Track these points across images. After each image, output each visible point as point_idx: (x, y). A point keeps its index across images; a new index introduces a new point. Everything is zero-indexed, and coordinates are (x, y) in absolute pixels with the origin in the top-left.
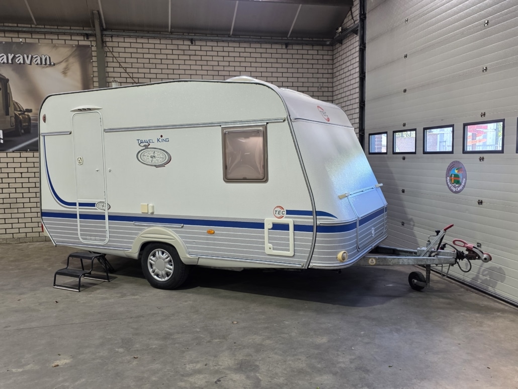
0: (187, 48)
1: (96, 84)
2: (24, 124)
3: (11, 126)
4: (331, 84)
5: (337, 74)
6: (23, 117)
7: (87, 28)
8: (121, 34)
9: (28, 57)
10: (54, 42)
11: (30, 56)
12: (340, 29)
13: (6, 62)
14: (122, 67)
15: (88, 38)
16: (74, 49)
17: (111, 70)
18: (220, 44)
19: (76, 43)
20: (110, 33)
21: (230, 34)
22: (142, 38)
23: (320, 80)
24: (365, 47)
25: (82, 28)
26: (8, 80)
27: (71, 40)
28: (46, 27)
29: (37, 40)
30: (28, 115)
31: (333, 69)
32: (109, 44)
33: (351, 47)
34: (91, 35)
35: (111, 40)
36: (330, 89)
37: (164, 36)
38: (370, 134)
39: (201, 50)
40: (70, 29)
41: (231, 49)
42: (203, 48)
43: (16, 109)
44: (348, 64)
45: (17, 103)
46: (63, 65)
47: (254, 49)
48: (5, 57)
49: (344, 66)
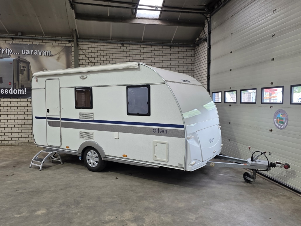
0: (120, 48)
1: (73, 66)
4: (193, 67)
5: (196, 61)
7: (70, 38)
8: (86, 40)
9: (40, 52)
10: (53, 44)
11: (41, 51)
12: (198, 39)
13: (29, 54)
14: (87, 57)
15: (70, 43)
16: (63, 48)
17: (81, 58)
18: (136, 46)
19: (64, 45)
20: (81, 40)
21: (141, 41)
22: (97, 43)
23: (187, 65)
24: (210, 48)
25: (67, 38)
26: (30, 63)
27: (62, 43)
28: (50, 37)
29: (45, 43)
31: (194, 59)
32: (80, 46)
33: (204, 48)
34: (72, 41)
35: (81, 44)
36: (193, 69)
37: (108, 42)
38: (213, 93)
39: (126, 49)
40: (62, 38)
41: (142, 49)
42: (127, 48)
44: (202, 56)
46: (57, 56)
47: (154, 49)
48: (29, 51)
49: (200, 58)
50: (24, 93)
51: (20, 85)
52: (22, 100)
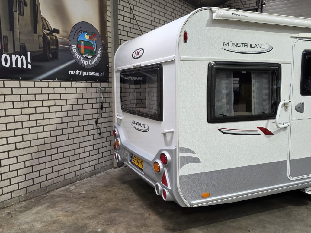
1: (109, 13)
2: (52, 47)
3: (40, 48)
6: (50, 37)
30: (56, 37)
43: (44, 27)
45: (45, 19)
50: (27, 66)
51: (17, 44)
52: (24, 84)
